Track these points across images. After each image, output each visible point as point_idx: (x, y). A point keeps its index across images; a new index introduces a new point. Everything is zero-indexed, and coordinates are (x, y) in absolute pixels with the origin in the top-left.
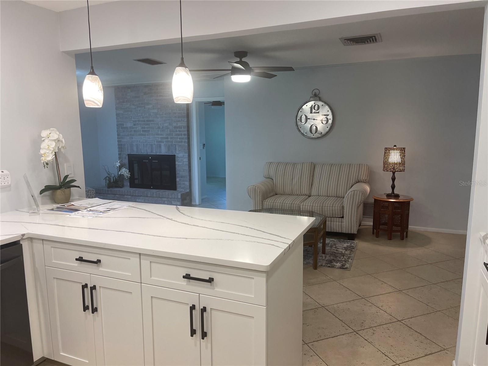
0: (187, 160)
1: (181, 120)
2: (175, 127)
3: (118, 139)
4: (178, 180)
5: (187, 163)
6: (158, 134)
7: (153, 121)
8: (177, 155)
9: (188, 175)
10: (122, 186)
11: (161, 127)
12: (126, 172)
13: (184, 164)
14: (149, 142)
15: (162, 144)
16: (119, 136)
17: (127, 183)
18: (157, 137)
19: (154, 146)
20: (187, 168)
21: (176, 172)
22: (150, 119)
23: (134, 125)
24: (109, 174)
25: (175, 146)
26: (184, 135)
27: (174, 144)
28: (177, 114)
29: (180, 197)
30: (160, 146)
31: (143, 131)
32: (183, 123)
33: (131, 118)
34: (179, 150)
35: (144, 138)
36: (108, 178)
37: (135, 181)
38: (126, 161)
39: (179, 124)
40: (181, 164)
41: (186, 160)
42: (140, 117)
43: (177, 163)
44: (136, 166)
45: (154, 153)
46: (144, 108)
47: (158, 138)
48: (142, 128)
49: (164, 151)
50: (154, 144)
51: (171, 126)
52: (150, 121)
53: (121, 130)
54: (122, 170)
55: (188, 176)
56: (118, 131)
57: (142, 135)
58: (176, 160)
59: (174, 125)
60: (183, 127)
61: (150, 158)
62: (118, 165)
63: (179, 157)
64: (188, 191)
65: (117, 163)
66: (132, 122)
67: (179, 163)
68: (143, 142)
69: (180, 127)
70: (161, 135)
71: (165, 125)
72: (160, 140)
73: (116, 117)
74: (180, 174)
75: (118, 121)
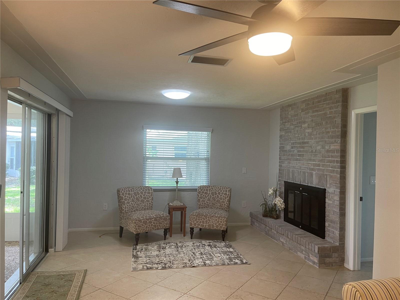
0: (339, 199)
1: (334, 142)
2: (328, 151)
3: (279, 163)
4: (327, 224)
6: (310, 160)
7: (307, 143)
8: (328, 189)
9: (339, 221)
11: (314, 151)
12: (280, 202)
13: (335, 204)
14: (302, 169)
15: (314, 173)
16: (280, 160)
17: (282, 215)
18: (310, 163)
19: (307, 175)
20: (337, 210)
21: (326, 213)
22: (305, 141)
23: (292, 148)
24: (265, 201)
25: (327, 177)
26: (337, 162)
27: (325, 175)
28: (330, 133)
29: (317, 251)
30: (312, 175)
31: (299, 155)
32: (337, 145)
33: (290, 139)
34: (331, 182)
35: (299, 164)
36: (264, 205)
37: (289, 214)
39: (332, 147)
40: (331, 202)
41: (337, 198)
42: (296, 139)
45: (306, 184)
46: (300, 128)
47: (310, 165)
48: (298, 152)
49: (315, 183)
50: (307, 172)
51: (324, 150)
52: (305, 143)
53: (282, 153)
54: (276, 199)
56: (280, 155)
57: (297, 160)
58: (326, 197)
59: (327, 148)
61: (301, 189)
63: (330, 193)
64: (337, 244)
66: (290, 144)
67: (329, 202)
68: (298, 169)
69: (333, 151)
70: (314, 160)
71: (317, 148)
72: (312, 167)
73: (280, 139)
74: (330, 216)
75: (280, 144)
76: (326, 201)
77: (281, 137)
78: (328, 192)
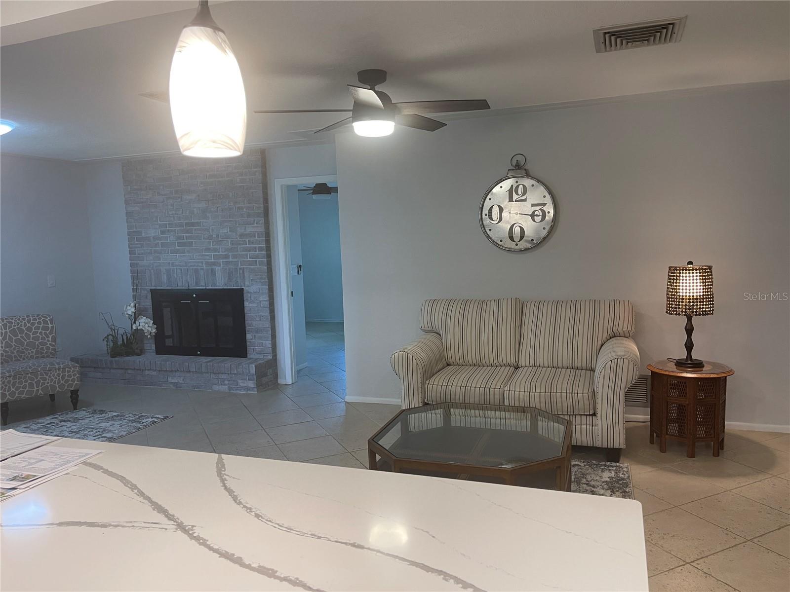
0: (267, 298)
1: (252, 222)
2: (242, 236)
3: (130, 260)
4: (249, 336)
5: (267, 304)
6: (208, 250)
7: (198, 224)
8: (247, 288)
9: (270, 327)
10: (141, 352)
11: (214, 236)
12: (147, 325)
13: (262, 306)
14: (191, 266)
15: (217, 268)
16: (132, 255)
17: (151, 346)
18: (208, 255)
19: (202, 273)
20: (267, 313)
21: (246, 322)
22: (193, 221)
23: (162, 232)
24: (114, 330)
25: (243, 272)
26: (260, 249)
27: (240, 269)
28: (245, 210)
29: (253, 371)
30: (213, 273)
31: (180, 244)
32: (257, 227)
33: (154, 219)
34: (251, 278)
35: (182, 258)
36: (111, 338)
37: (167, 340)
38: (148, 303)
39: (250, 229)
40: (255, 305)
41: (265, 298)
42: (172, 219)
43: (246, 304)
44: (167, 312)
45: (202, 286)
46: (180, 200)
47: (208, 257)
48: (178, 239)
49: (220, 282)
50: (202, 269)
51: (234, 234)
52: (193, 224)
53: (136, 243)
54: (140, 321)
55: (270, 329)
56: (131, 246)
57: (176, 252)
58: (245, 299)
59: (240, 230)
60: (258, 234)
61: (194, 295)
62: (130, 312)
63: (251, 293)
64: (270, 357)
65: (129, 308)
66: (158, 226)
67: (251, 305)
68: (180, 266)
69: (252, 235)
70: (215, 250)
71: (220, 232)
72: (213, 260)
73: (127, 219)
74: (254, 325)
75: (129, 227)
76: (245, 306)
77: (129, 214)
78: (248, 293)
